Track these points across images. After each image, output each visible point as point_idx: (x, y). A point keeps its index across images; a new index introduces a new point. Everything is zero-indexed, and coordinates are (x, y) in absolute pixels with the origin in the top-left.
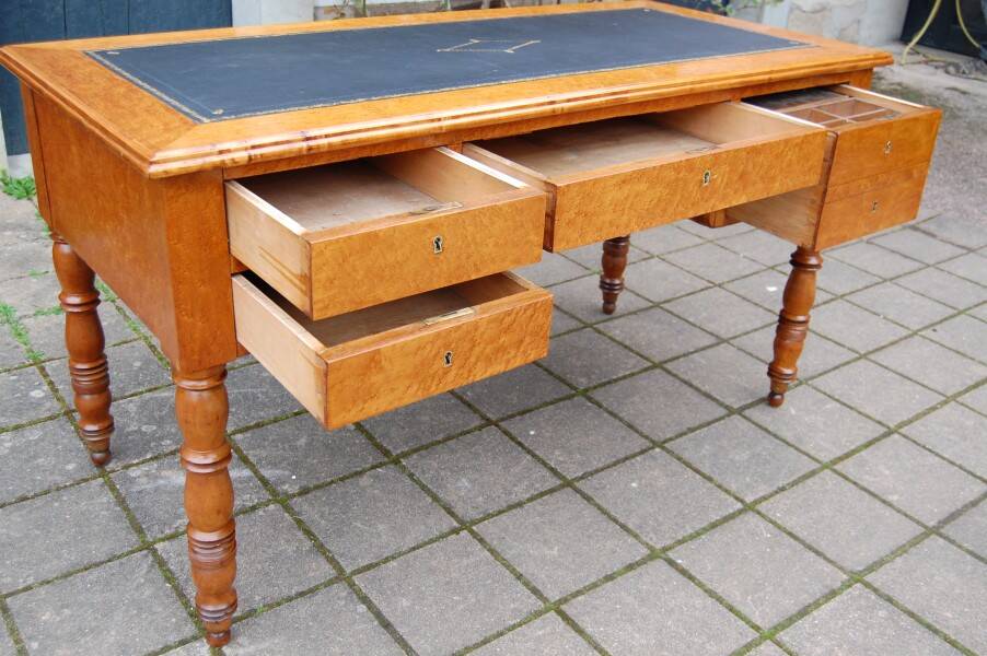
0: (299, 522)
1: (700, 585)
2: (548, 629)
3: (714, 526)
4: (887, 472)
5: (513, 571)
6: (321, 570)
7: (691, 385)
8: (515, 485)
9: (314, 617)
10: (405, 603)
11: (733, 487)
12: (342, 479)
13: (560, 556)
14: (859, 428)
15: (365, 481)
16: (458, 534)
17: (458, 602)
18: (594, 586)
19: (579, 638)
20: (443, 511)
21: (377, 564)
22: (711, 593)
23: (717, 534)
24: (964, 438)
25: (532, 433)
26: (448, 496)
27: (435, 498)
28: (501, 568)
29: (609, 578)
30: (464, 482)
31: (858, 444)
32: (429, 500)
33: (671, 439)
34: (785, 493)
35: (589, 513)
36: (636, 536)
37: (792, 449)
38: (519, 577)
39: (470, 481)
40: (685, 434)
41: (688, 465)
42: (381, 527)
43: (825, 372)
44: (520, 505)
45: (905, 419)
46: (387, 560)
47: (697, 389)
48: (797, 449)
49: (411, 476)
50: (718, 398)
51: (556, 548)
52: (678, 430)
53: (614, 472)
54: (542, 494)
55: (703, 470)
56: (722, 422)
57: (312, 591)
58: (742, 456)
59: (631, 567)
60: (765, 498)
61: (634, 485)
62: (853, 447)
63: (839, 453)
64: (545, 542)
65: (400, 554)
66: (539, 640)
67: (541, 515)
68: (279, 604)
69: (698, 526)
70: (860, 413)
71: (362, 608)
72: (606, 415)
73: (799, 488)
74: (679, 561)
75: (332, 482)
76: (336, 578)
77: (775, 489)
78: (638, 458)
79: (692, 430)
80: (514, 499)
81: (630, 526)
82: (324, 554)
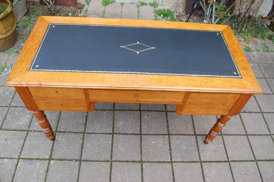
0: (87, 116)
1: (142, 174)
2: (106, 165)
3: (159, 162)
4: (214, 172)
5: (112, 149)
6: (82, 129)
7: (193, 122)
8: (130, 129)
9: (73, 139)
10: (89, 145)
11: (173, 155)
12: (102, 110)
13: (123, 151)
14: (221, 156)
15: (105, 113)
16: (110, 134)
17: (97, 150)
18: (123, 161)
19: (109, 171)
20: (112, 128)
21: (91, 133)
22: (142, 178)
23: (158, 164)
24: (245, 174)
25: (146, 117)
26: (116, 125)
27: (113, 124)
28: (110, 147)
29: (127, 162)
30: (122, 123)
31: (215, 160)
32: (112, 124)
33: (173, 135)
34: (183, 163)
35: (138, 144)
36: (141, 155)
37: (198, 153)
38: (112, 151)
39: (123, 123)
40: (177, 135)
41: (170, 144)
42: (99, 125)
43: (231, 135)
44: (127, 134)
45: (236, 160)
46: (93, 133)
47: (193, 124)
48: (199, 153)
49: (114, 116)
50: (196, 129)
51: (124, 149)
52: (177, 133)
53: (152, 137)
54: (134, 134)
55: (171, 147)
56: (190, 136)
57: (77, 133)
58: (184, 148)
59: (133, 162)
60: (177, 162)
61: (153, 142)
62: (213, 160)
63: (207, 160)
64: (124, 146)
65: (97, 133)
66: (103, 167)
67: (128, 139)
68: (70, 133)
69: (156, 160)
70: (226, 152)
71: (82, 141)
72: (166, 120)
73: (187, 164)
74: (144, 166)
75: (99, 110)
76: (83, 132)
77: (182, 161)
78: (161, 136)
79: (180, 135)
80: (127, 132)
81: (143, 152)
82: (85, 126)
